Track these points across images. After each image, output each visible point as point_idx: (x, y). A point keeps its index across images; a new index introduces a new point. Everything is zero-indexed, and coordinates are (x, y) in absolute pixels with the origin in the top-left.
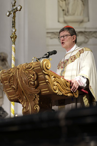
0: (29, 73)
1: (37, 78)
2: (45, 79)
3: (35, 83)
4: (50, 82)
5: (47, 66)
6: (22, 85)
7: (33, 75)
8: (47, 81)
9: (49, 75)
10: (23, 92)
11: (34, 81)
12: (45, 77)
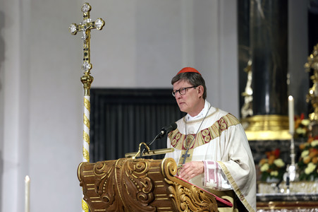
0: (140, 180)
1: (153, 188)
2: (168, 192)
3: (148, 196)
4: (176, 197)
5: (171, 171)
6: (123, 196)
7: (147, 183)
8: (171, 195)
9: (174, 186)
10: (123, 207)
11: (147, 194)
12: (168, 190)
